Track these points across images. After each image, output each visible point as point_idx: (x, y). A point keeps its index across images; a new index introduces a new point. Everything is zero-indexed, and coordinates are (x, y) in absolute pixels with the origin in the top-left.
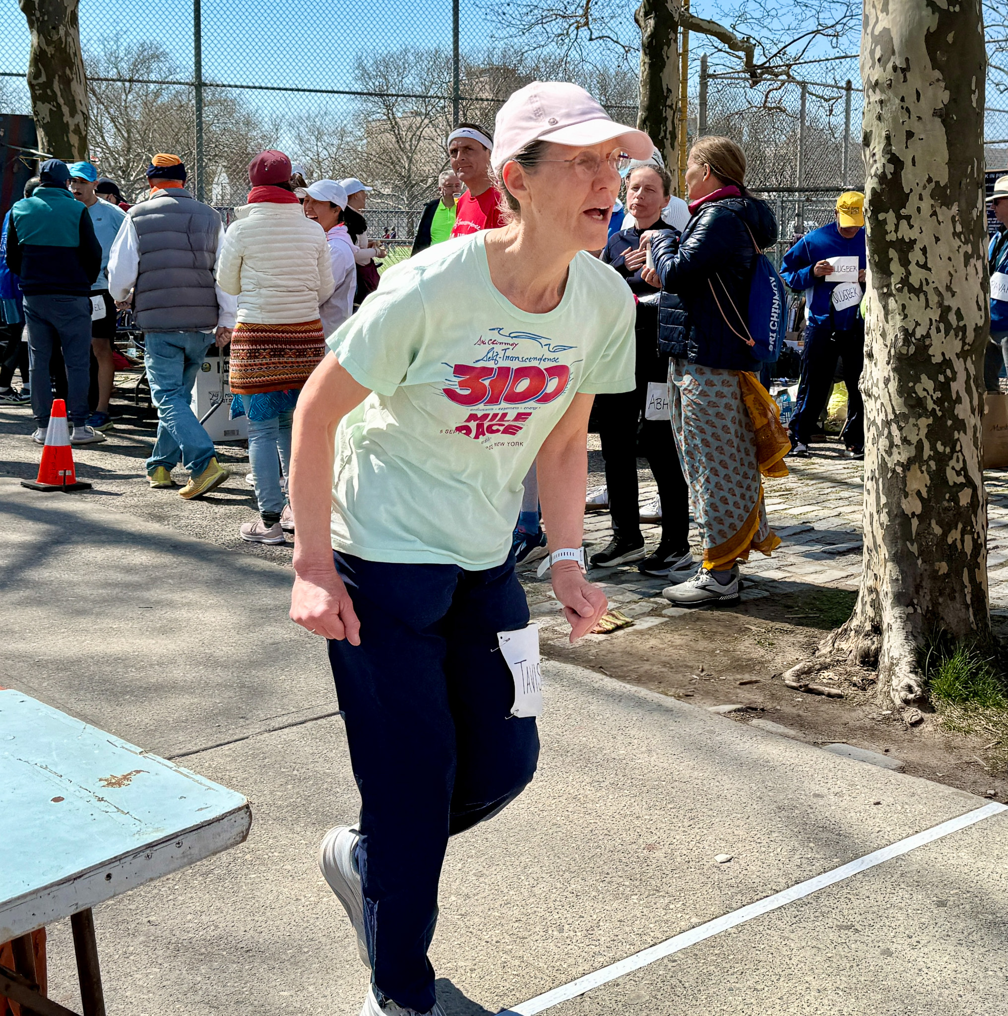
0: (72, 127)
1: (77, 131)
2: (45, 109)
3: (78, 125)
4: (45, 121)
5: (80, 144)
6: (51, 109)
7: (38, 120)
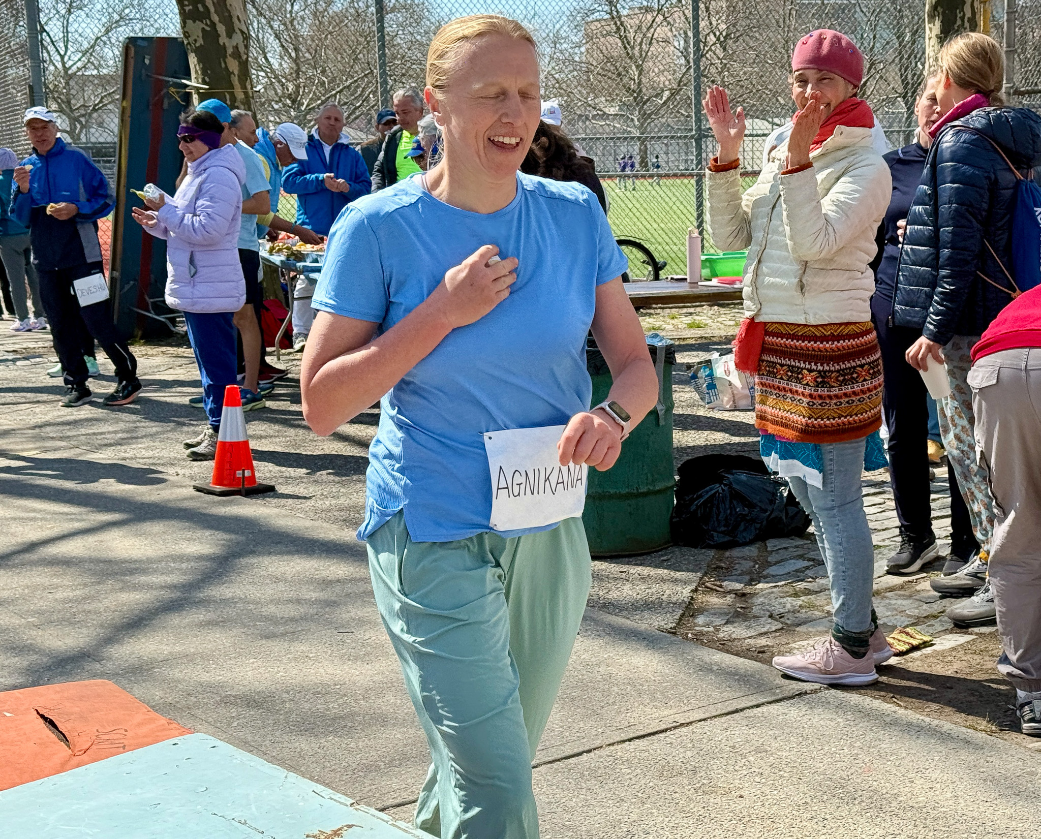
0: (230, 51)
1: (236, 55)
2: (197, 28)
3: (236, 48)
4: (198, 45)
5: (240, 71)
6: (203, 29)
7: (189, 43)
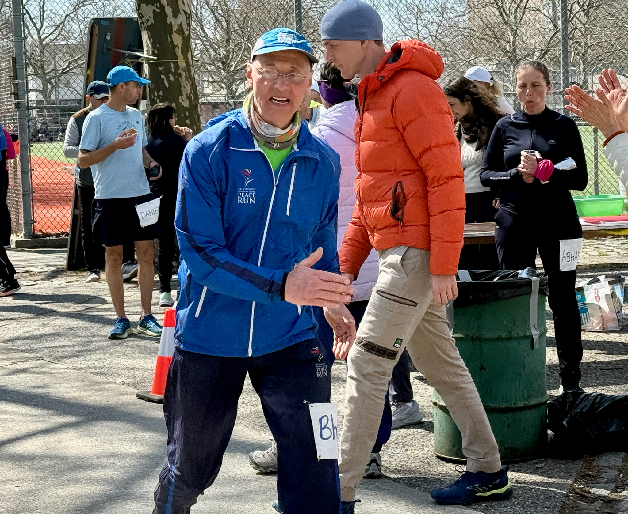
0: (175, 28)
1: (180, 31)
2: (149, 10)
3: (180, 26)
4: (149, 24)
5: (183, 44)
6: (154, 11)
7: (142, 23)
